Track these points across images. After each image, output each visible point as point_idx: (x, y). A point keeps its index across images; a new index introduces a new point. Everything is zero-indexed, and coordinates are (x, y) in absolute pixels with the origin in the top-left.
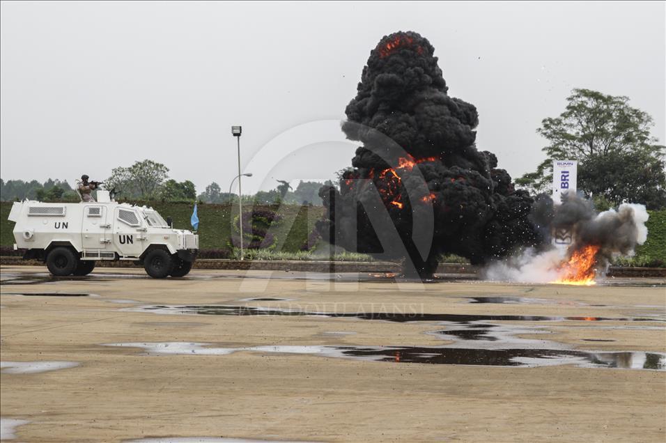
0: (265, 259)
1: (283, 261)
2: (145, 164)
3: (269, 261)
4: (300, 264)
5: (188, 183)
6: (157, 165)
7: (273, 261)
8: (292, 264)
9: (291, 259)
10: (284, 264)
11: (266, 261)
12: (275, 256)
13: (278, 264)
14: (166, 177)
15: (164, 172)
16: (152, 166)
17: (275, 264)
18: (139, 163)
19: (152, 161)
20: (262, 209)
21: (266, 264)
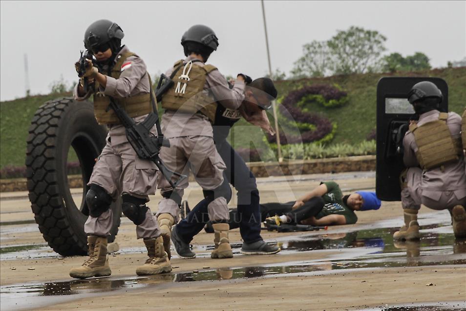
0: (314, 157)
1: (340, 159)
2: (351, 34)
3: (320, 160)
4: (365, 161)
5: (419, 56)
6: (369, 33)
7: (325, 160)
8: (352, 162)
9: (353, 155)
10: (341, 163)
11: (314, 161)
12: (328, 151)
13: (333, 163)
14: (384, 49)
15: (379, 42)
16: (362, 35)
17: (328, 163)
18: (343, 33)
19: (360, 27)
20: (322, 84)
21: (315, 165)
